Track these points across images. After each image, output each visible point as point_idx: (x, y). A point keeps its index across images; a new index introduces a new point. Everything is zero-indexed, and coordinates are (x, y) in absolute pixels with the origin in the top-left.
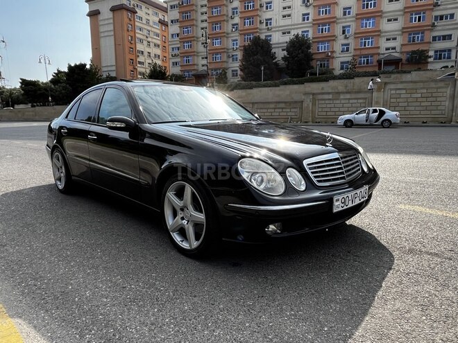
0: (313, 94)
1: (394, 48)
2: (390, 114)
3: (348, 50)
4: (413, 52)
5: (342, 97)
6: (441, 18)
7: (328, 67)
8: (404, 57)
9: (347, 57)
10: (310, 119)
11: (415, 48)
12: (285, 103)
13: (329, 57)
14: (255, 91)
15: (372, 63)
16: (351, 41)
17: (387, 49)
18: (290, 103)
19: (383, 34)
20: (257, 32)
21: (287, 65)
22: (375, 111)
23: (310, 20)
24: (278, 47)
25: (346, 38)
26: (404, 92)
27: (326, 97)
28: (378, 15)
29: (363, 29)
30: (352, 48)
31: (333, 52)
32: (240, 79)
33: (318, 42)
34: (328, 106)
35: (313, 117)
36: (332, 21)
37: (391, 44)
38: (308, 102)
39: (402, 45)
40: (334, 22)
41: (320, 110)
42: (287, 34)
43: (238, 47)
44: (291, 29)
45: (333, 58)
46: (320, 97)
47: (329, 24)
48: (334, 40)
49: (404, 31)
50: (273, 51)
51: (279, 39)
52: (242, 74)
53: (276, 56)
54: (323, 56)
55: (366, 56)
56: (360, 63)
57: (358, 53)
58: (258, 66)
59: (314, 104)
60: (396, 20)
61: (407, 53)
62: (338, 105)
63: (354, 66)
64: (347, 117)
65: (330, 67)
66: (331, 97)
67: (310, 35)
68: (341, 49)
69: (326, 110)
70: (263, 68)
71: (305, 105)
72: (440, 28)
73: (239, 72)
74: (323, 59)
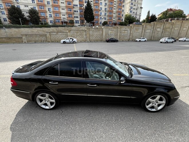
0: (49, 32)
1: (65, 18)
2: (75, 40)
3: (51, 17)
4: (70, 20)
5: (59, 34)
6: (75, 11)
7: (46, 22)
8: (68, 21)
9: (52, 19)
10: (50, 41)
11: (71, 19)
12: (40, 35)
13: (46, 18)
14: (22, 29)
15: (60, 22)
16: (52, 14)
17: (63, 18)
18: (42, 35)
19: (61, 13)
20: (12, 3)
21: (31, 19)
22: (71, 39)
23: (35, 3)
24: (24, 12)
25: (50, 12)
26: (75, 33)
27: (54, 33)
28: (59, 7)
29: (55, 11)
30: (53, 16)
31: (47, 17)
32: (9, 23)
33: (41, 12)
34: (55, 36)
35: (51, 40)
36: (44, 6)
37: (64, 17)
38: (48, 35)
39: (67, 18)
40: (45, 6)
41: (53, 38)
42: (26, 7)
43: (3, 8)
44: (28, 5)
45: (47, 19)
46: (52, 33)
47: (43, 6)
48: (46, 12)
49: (67, 13)
50: (23, 13)
51: (24, 8)
52: (9, 20)
53: (25, 15)
54: (43, 17)
55: (58, 20)
56: (56, 22)
57: (55, 18)
58: (18, 18)
59: (50, 36)
60: (64, 9)
61: (69, 20)
62: (58, 36)
63: (55, 23)
64: (64, 40)
65: (47, 22)
66: (55, 33)
67: (37, 9)
68: (49, 16)
69: (55, 38)
70: (20, 19)
71: (47, 36)
72: (75, 14)
73: (7, 19)
74: (44, 19)
